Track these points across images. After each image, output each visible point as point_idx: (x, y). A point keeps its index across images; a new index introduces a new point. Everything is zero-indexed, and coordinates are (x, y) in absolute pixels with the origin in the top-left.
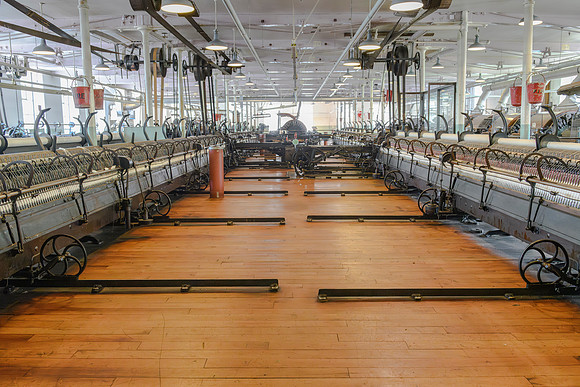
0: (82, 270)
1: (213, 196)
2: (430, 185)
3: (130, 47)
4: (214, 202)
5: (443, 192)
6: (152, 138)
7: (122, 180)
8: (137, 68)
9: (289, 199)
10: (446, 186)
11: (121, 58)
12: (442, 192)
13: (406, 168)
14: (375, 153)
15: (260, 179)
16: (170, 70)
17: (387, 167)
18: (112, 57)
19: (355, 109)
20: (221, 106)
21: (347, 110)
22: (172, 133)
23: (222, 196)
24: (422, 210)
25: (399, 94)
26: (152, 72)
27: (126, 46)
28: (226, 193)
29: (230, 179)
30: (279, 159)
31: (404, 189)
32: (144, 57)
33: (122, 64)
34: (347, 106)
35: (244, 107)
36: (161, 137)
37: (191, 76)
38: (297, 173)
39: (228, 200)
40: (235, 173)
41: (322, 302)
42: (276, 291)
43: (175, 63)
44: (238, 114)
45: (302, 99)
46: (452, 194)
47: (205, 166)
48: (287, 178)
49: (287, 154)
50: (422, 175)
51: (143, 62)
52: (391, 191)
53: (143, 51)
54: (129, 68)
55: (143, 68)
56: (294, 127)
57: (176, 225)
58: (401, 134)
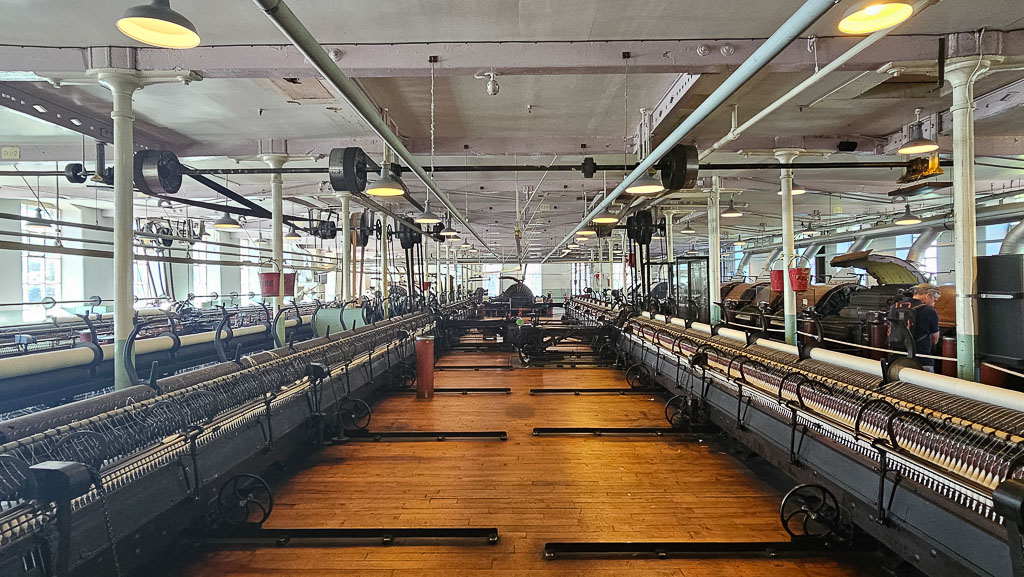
0: (266, 516)
1: (420, 397)
2: (680, 387)
3: (326, 211)
4: (422, 405)
5: (694, 401)
6: (349, 327)
7: (315, 391)
8: (333, 235)
9: (512, 400)
10: (698, 392)
11: (315, 224)
12: (692, 401)
13: (652, 362)
14: (616, 337)
15: (477, 368)
16: (372, 239)
17: (630, 356)
18: (306, 224)
19: (591, 272)
20: (432, 269)
21: (583, 272)
22: (372, 313)
23: (431, 396)
24: (670, 422)
25: (643, 266)
26: (352, 242)
27: (322, 210)
28: (436, 390)
29: (442, 369)
30: (500, 340)
31: (649, 387)
32: (341, 223)
33: (315, 233)
34: (583, 267)
35: (459, 270)
36: (361, 324)
37: (397, 243)
38: (522, 359)
39: (439, 403)
40: (447, 358)
41: (550, 559)
42: (494, 543)
43: (379, 230)
44: (452, 278)
45: (528, 260)
46: (705, 404)
47: (412, 355)
48: (510, 368)
49: (510, 334)
50: (671, 372)
51: (341, 229)
52: (634, 390)
53: (342, 215)
54: (324, 237)
55: (341, 236)
56: (517, 293)
57: (376, 441)
58: (646, 314)
